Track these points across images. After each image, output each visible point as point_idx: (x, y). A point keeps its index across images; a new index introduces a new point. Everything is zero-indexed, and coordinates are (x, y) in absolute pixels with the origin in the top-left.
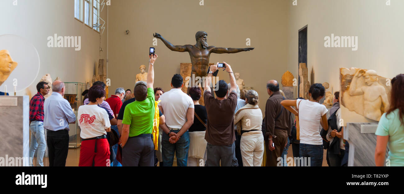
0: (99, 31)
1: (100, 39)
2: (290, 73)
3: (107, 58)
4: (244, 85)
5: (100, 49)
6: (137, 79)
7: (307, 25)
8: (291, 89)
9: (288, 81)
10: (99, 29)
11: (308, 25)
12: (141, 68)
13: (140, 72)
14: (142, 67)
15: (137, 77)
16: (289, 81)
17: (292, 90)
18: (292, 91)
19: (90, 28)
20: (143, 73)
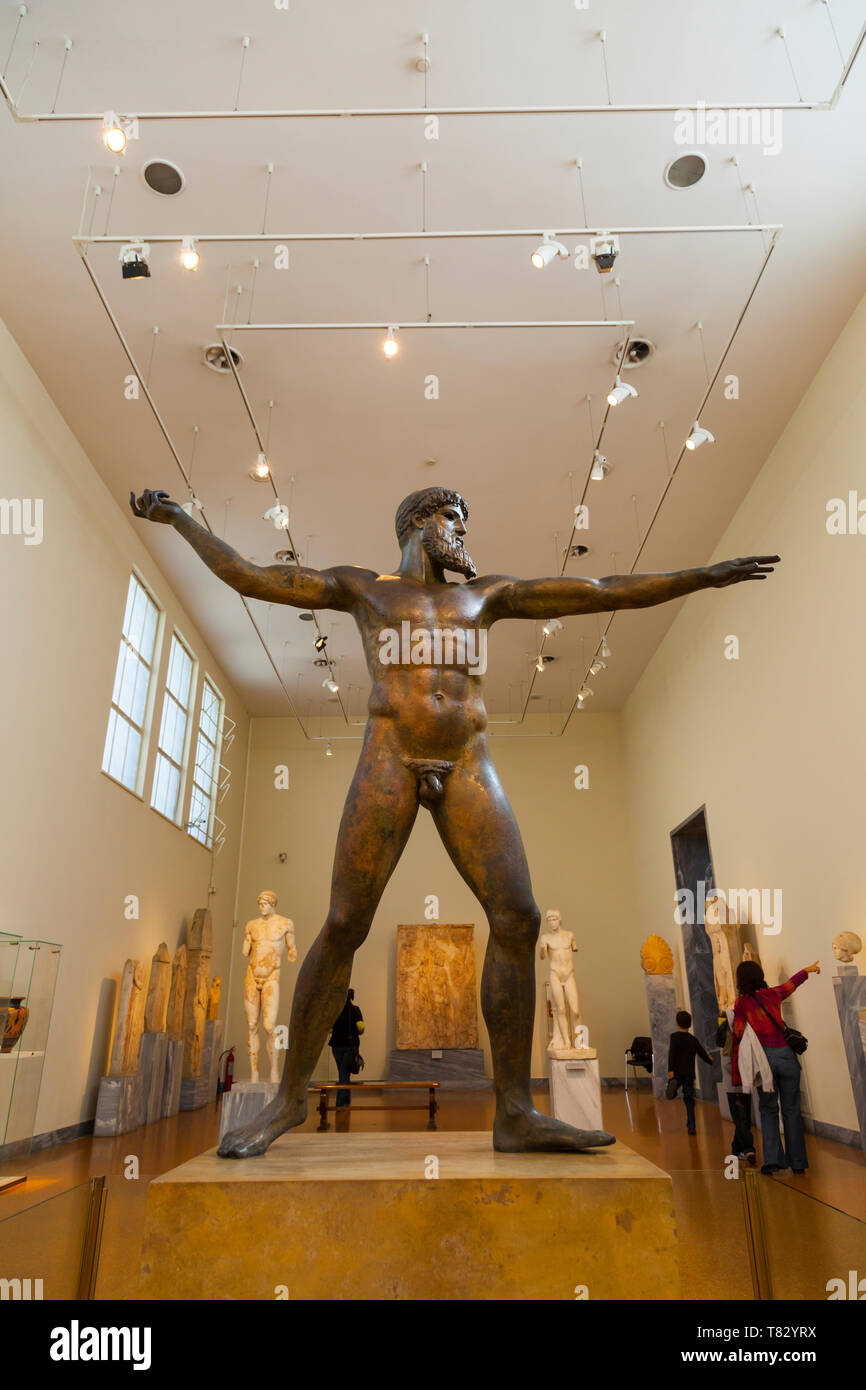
0: (210, 845)
1: (212, 865)
2: (659, 938)
3: (235, 919)
4: (576, 951)
5: (211, 890)
6: (249, 936)
7: (704, 805)
8: (667, 981)
9: (658, 960)
10: (210, 842)
11: (707, 806)
12: (262, 901)
13: (257, 914)
14: (265, 897)
15: (248, 931)
16: (660, 961)
17: (670, 984)
18: (671, 986)
19: (177, 827)
20: (266, 917)
